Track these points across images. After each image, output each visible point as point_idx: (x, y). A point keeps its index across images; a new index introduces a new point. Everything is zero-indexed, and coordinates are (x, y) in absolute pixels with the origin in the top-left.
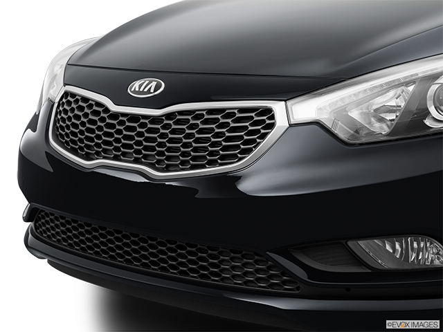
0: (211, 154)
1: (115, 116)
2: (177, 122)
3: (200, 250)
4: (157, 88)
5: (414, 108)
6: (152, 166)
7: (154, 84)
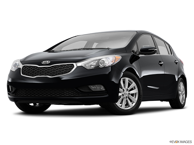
0: (62, 72)
1: (40, 68)
2: (54, 68)
4: (49, 62)
6: (49, 76)
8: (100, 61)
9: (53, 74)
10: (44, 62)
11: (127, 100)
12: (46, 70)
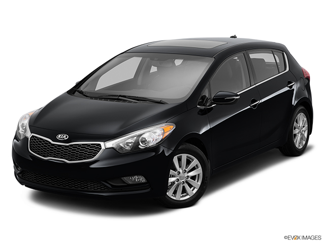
0: (84, 156)
1: (53, 145)
2: (74, 147)
3: (75, 181)
4: (66, 137)
5: (136, 143)
6: (67, 159)
8: (141, 138)
9: (71, 157)
10: (60, 136)
11: (184, 187)
12: (62, 150)
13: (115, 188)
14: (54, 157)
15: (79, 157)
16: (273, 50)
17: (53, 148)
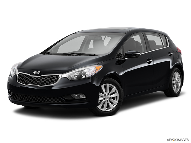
0: (49, 83)
1: (31, 77)
2: (43, 78)
3: (44, 98)
4: (39, 73)
5: (80, 75)
6: (39, 85)
7: (38, 72)
8: (83, 72)
9: (42, 84)
10: (35, 72)
12: (36, 80)
13: (67, 101)
14: (32, 84)
15: (46, 83)
16: (160, 34)
17: (31, 79)
